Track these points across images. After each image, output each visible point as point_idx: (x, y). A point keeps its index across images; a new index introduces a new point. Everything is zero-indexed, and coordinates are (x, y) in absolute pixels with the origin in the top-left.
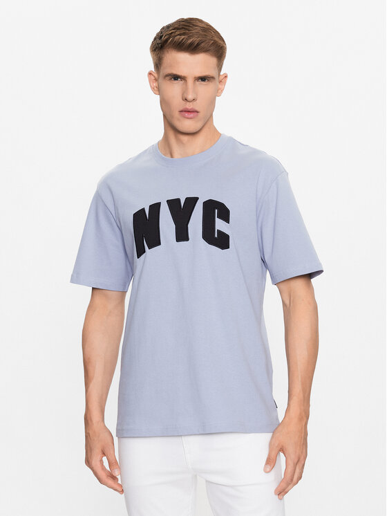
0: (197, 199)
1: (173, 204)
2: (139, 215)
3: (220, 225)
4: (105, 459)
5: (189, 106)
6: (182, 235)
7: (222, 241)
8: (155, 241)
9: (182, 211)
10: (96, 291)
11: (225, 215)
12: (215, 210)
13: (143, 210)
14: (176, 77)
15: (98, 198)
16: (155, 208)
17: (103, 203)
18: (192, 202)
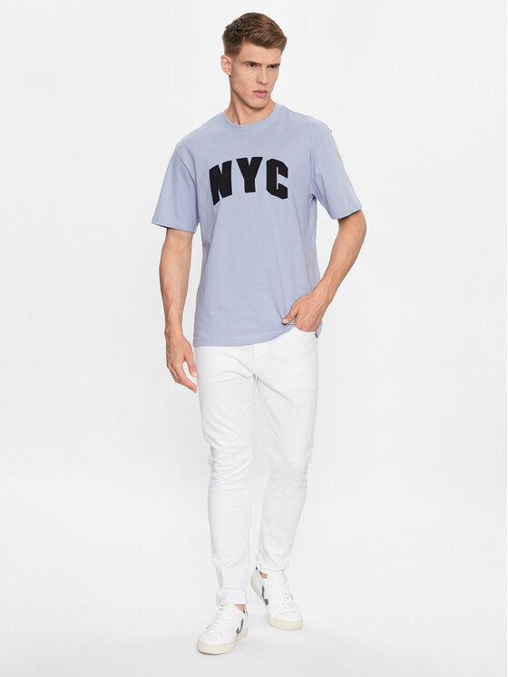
0: (261, 158)
1: (242, 162)
2: (214, 172)
3: (280, 179)
4: (185, 364)
5: (262, 88)
6: (250, 187)
7: (282, 193)
8: (227, 191)
9: (249, 168)
10: (170, 231)
11: (284, 171)
12: (276, 167)
13: (217, 166)
14: (253, 64)
15: (176, 157)
16: (227, 165)
17: (180, 161)
18: (257, 161)
